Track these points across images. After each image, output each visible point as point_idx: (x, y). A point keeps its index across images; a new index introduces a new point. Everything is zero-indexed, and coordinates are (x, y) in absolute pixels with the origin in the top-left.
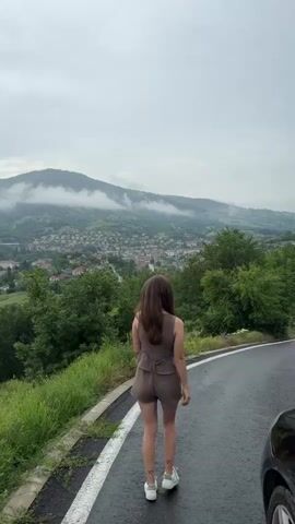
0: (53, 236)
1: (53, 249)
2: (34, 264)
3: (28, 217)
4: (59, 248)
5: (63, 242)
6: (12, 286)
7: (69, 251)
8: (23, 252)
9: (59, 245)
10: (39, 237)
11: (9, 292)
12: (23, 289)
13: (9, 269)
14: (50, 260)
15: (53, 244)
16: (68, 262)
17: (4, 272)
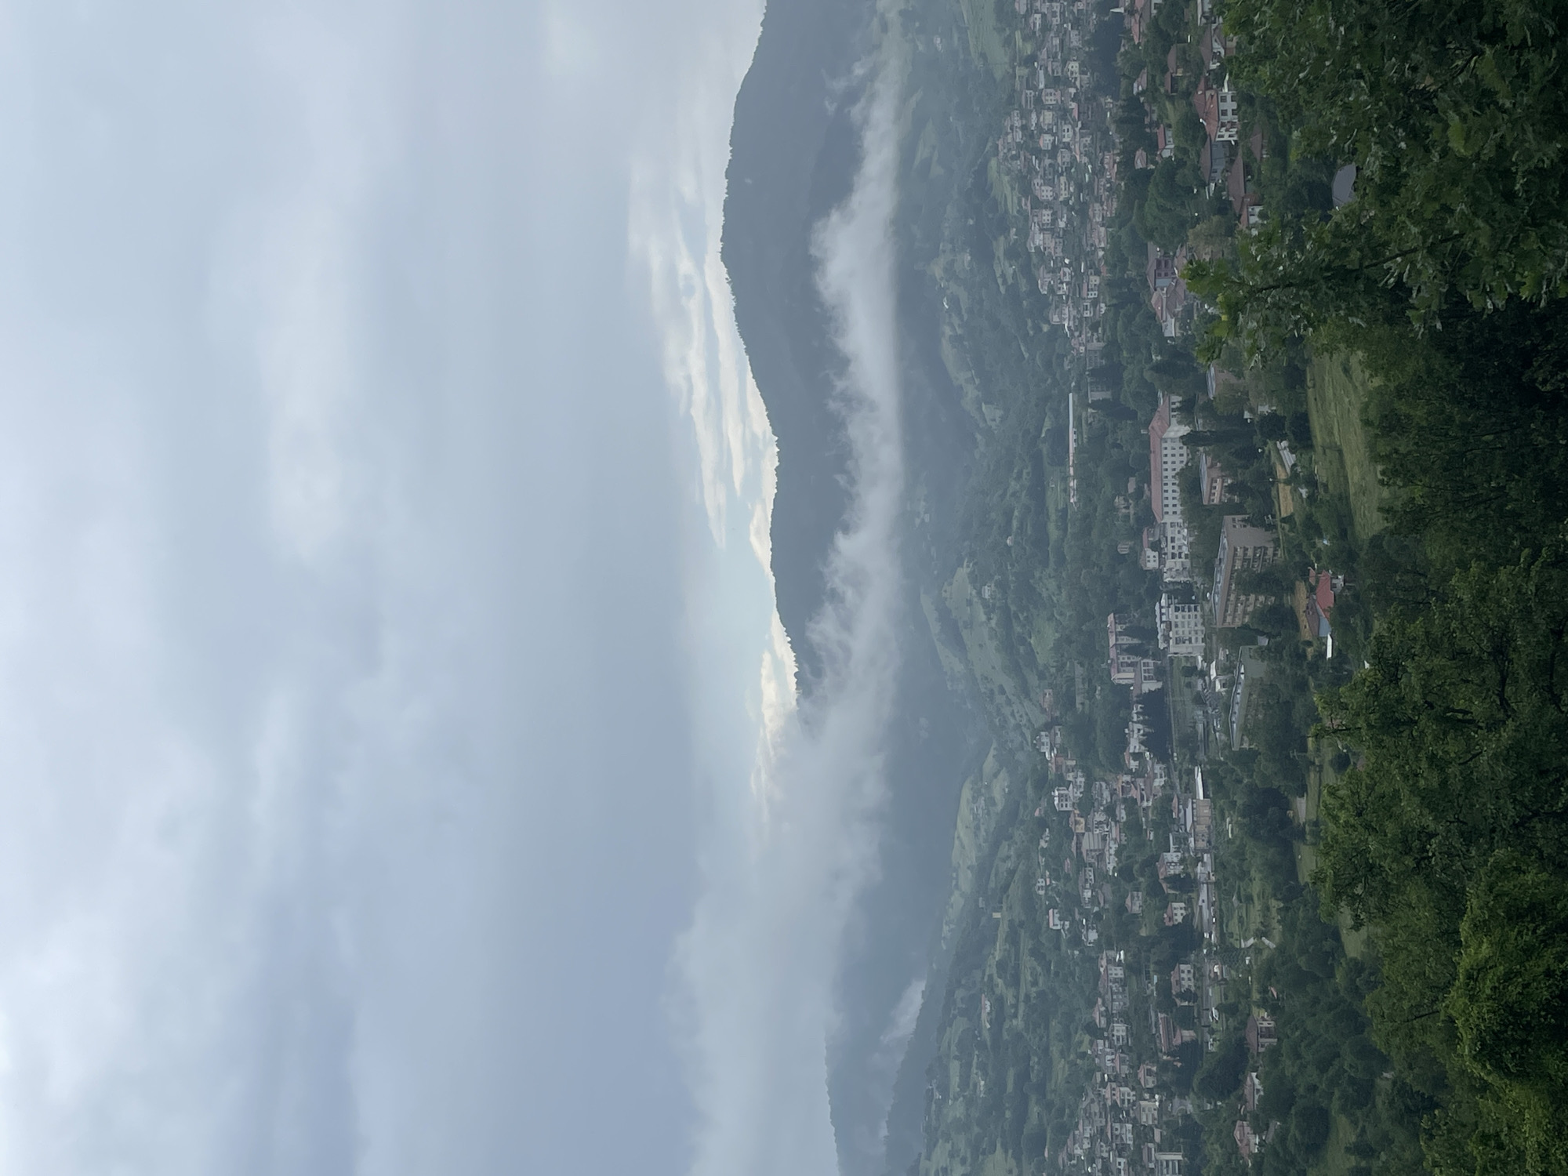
0: (1038, 239)
1: (1100, 238)
2: (1171, 329)
3: (948, 352)
4: (1097, 212)
5: (1065, 189)
6: (1273, 427)
7: (1111, 161)
8: (1109, 373)
9: (1082, 210)
10: (1042, 305)
11: (1302, 439)
12: (1295, 377)
13: (1189, 440)
14: (1155, 251)
15: (1073, 241)
16: (1171, 169)
17: (1205, 463)
